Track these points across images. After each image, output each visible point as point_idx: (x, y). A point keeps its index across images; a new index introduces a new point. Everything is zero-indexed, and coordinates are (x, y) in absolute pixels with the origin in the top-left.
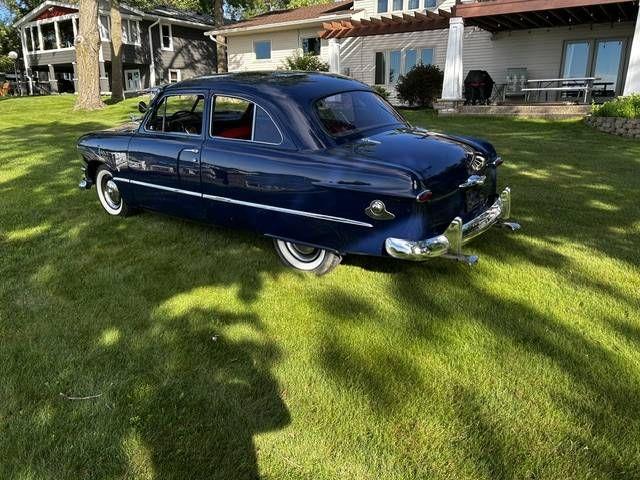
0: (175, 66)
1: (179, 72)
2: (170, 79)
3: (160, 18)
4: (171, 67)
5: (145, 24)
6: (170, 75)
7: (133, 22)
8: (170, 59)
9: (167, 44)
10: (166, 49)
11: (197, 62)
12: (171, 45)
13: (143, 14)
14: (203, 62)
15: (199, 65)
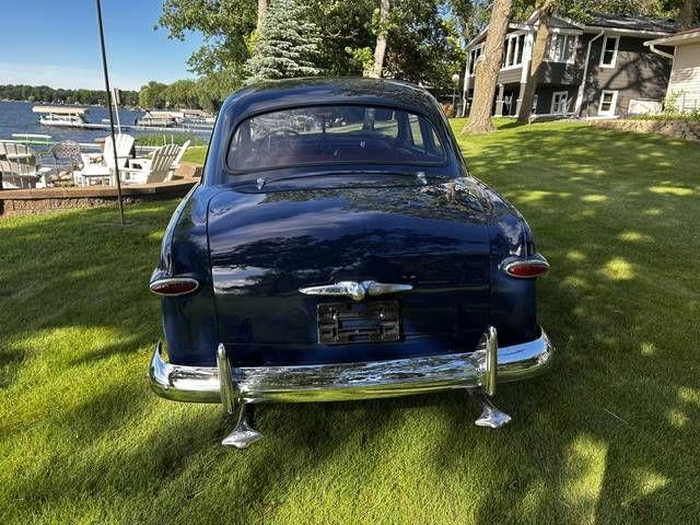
0: (612, 86)
1: (616, 93)
2: (602, 101)
3: (603, 30)
4: (607, 87)
5: (585, 38)
6: (603, 96)
7: (571, 37)
8: (608, 78)
9: (608, 60)
10: (606, 66)
11: (644, 80)
12: (614, 61)
13: (584, 27)
14: (655, 81)
15: (648, 85)
